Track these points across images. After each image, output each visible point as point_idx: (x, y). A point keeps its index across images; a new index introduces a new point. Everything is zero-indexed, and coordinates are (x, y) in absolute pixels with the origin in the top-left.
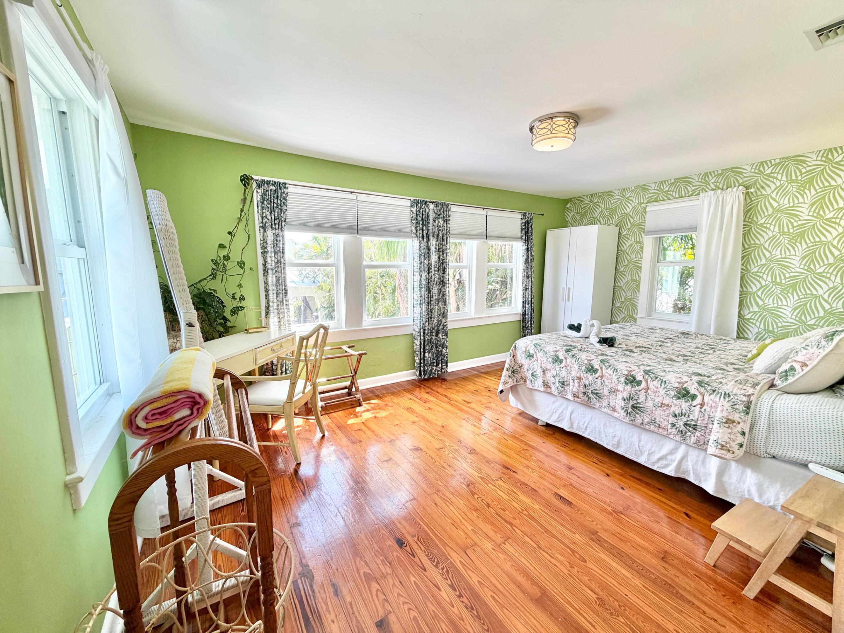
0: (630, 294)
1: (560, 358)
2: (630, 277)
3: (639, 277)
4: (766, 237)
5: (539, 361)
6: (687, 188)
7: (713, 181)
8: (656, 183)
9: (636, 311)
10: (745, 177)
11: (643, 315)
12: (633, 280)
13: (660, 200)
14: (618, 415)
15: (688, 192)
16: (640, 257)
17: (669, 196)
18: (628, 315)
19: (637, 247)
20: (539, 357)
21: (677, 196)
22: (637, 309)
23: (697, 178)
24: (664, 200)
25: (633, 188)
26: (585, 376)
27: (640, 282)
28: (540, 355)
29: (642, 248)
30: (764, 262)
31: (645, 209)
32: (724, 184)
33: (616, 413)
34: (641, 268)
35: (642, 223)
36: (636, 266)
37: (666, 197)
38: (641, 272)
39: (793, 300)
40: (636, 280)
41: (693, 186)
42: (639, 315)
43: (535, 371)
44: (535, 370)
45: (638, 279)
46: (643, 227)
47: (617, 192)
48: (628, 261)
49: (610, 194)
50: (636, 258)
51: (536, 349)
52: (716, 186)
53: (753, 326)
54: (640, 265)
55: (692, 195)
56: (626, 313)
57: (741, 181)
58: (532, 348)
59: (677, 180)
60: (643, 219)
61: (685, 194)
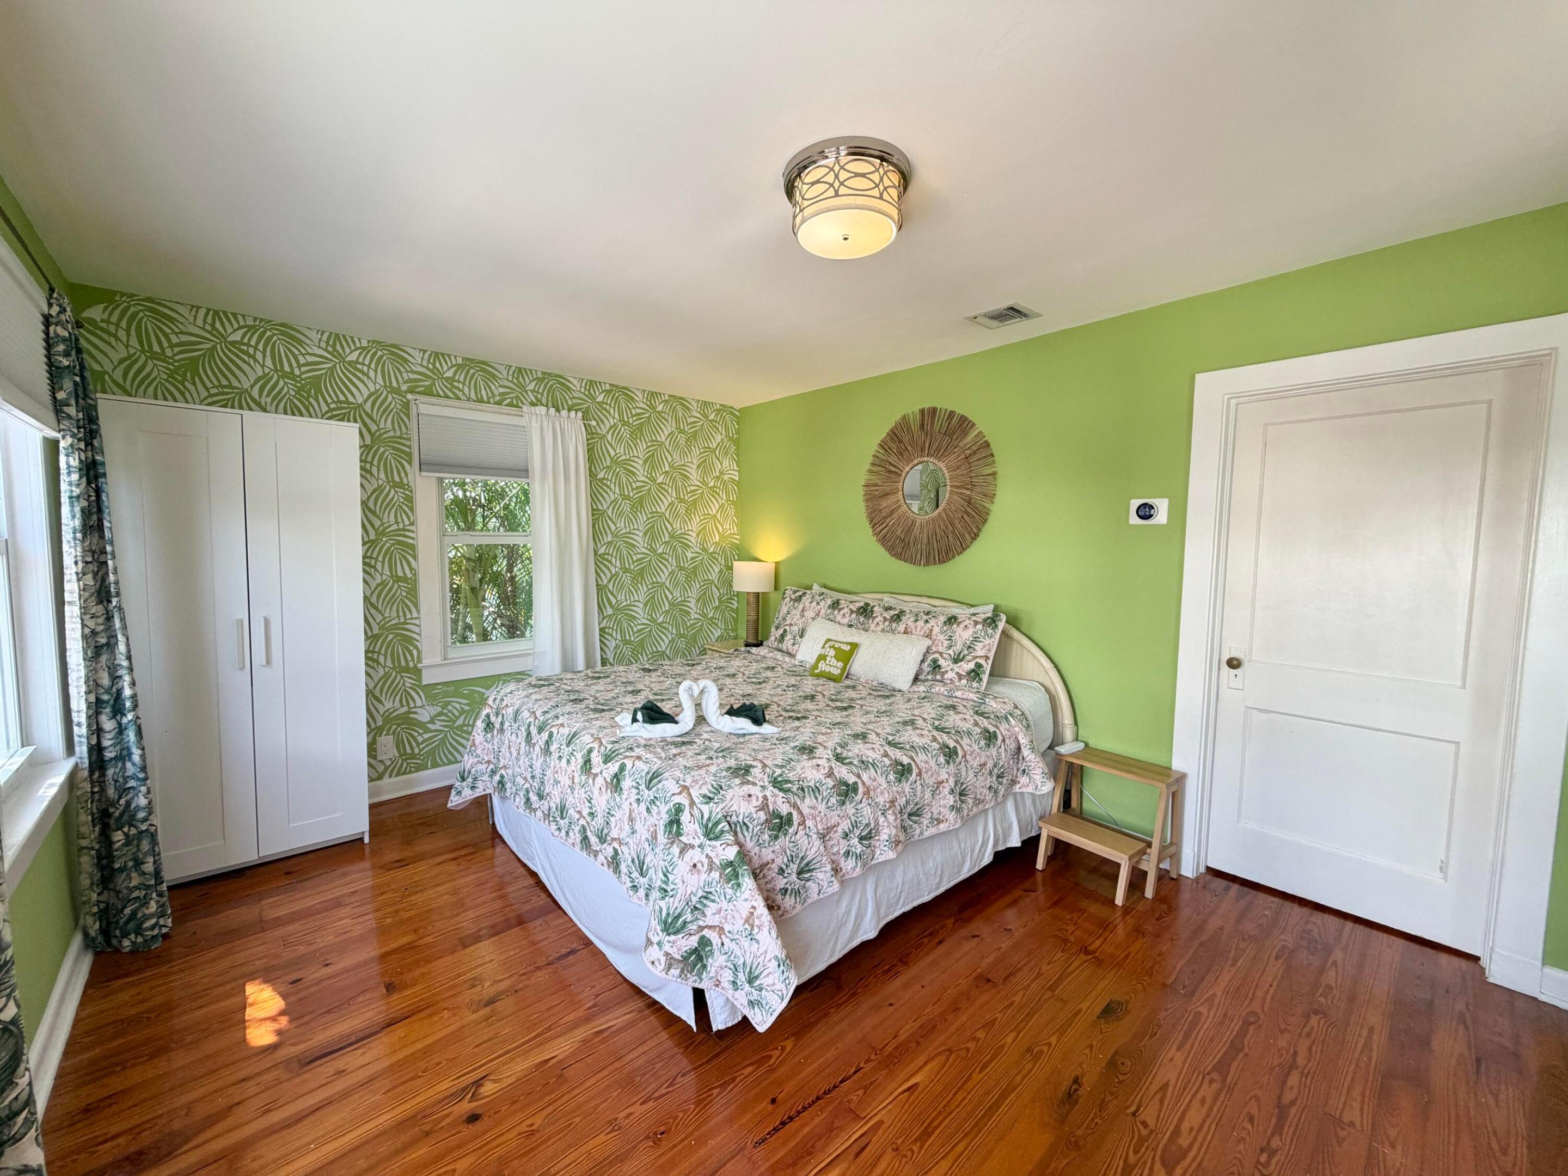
0: (394, 614)
1: (851, 783)
2: (387, 571)
3: (411, 569)
4: (609, 501)
5: (809, 823)
6: (490, 388)
7: (531, 387)
8: (425, 351)
9: (415, 652)
10: (574, 398)
11: (438, 660)
12: (398, 579)
13: (438, 396)
14: (947, 825)
15: (494, 396)
16: (407, 522)
17: (456, 391)
18: (394, 668)
19: (397, 496)
20: (806, 811)
21: (473, 396)
22: (416, 647)
23: (505, 373)
24: (447, 397)
25: (365, 344)
26: (900, 789)
27: (415, 580)
28: (806, 805)
29: (410, 500)
30: (610, 539)
31: (406, 405)
32: (547, 398)
33: (942, 826)
34: (413, 547)
35: (400, 437)
36: (399, 542)
37: (453, 393)
38: (415, 557)
39: (642, 594)
40: (405, 579)
41: (501, 386)
42: (426, 662)
43: (803, 858)
44: (801, 855)
45: (409, 575)
46: (407, 449)
47: (315, 336)
48: (376, 530)
49: (290, 333)
50: (397, 523)
51: (790, 796)
52: (536, 398)
53: (610, 638)
54: (411, 541)
55: (499, 403)
56: (389, 663)
57: (570, 403)
58: (780, 800)
59: (469, 363)
60: (404, 430)
61: (488, 398)
